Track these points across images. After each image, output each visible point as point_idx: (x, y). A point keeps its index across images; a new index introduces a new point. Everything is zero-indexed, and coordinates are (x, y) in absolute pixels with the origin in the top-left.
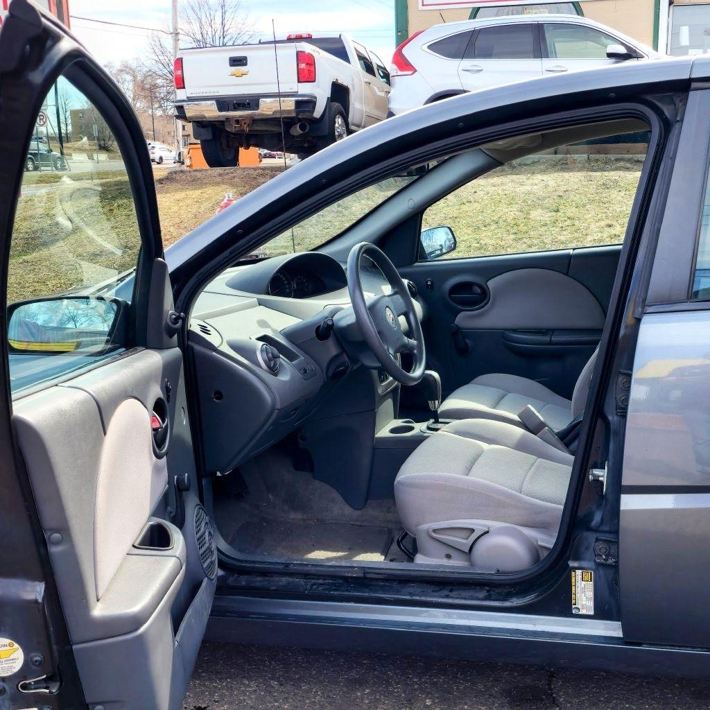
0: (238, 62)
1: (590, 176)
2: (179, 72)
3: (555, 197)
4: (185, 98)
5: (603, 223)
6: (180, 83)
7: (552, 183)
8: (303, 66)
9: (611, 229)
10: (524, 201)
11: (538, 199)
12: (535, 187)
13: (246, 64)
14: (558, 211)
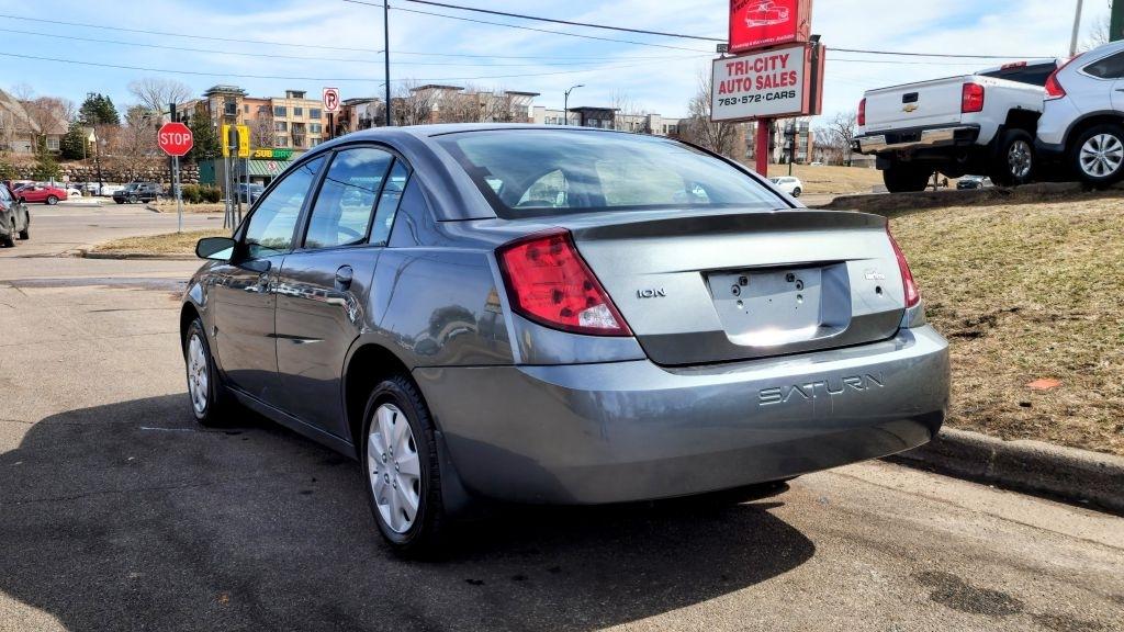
4: (864, 134)
8: (968, 97)
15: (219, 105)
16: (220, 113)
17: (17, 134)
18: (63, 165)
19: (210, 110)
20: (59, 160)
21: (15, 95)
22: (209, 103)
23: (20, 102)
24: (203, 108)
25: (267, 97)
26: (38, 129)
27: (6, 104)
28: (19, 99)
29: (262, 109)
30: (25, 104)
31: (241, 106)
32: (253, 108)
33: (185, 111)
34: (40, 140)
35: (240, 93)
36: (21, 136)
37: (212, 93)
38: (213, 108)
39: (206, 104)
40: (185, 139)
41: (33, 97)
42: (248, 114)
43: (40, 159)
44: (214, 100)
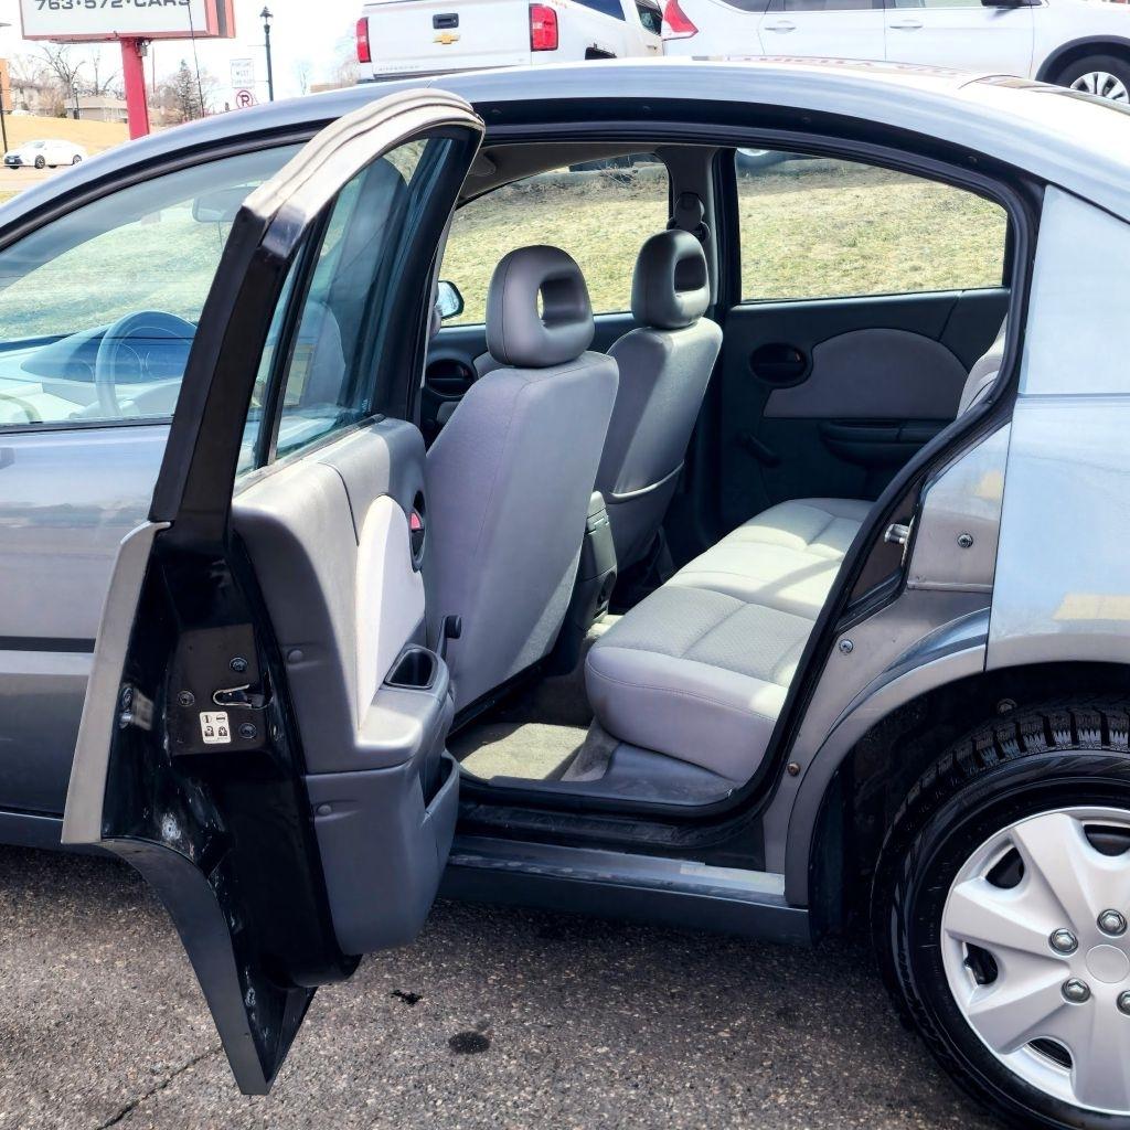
0: (446, 22)
1: (932, 190)
2: (363, 39)
3: (862, 224)
4: (372, 77)
5: (907, 265)
6: (364, 54)
7: (869, 202)
8: (539, 26)
9: (916, 274)
10: (814, 230)
11: (835, 226)
12: (842, 208)
13: (456, 25)
14: (854, 245)
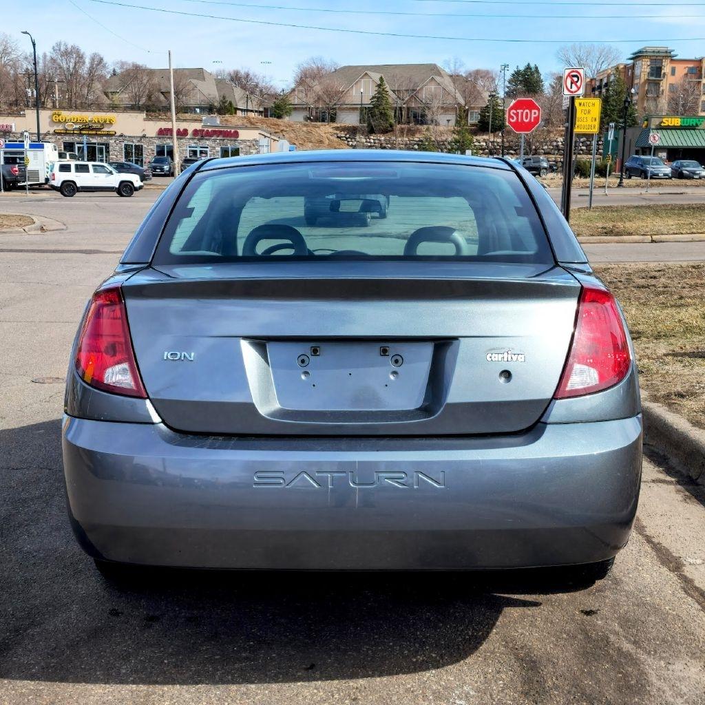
15: (643, 68)
16: (644, 77)
17: (442, 108)
18: (479, 137)
19: (633, 73)
20: (475, 133)
21: (447, 70)
22: (633, 67)
23: (451, 76)
24: (628, 73)
25: (698, 57)
26: (462, 102)
27: (438, 79)
28: (450, 73)
29: (691, 70)
30: (455, 78)
31: (667, 69)
32: (681, 70)
33: (609, 76)
34: (462, 114)
35: (668, 55)
36: (445, 109)
37: (638, 56)
38: (637, 72)
39: (630, 68)
40: (533, 116)
41: (463, 72)
42: (673, 78)
43: (458, 133)
44: (639, 63)
